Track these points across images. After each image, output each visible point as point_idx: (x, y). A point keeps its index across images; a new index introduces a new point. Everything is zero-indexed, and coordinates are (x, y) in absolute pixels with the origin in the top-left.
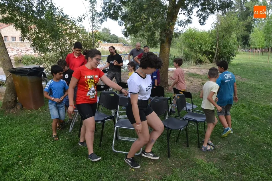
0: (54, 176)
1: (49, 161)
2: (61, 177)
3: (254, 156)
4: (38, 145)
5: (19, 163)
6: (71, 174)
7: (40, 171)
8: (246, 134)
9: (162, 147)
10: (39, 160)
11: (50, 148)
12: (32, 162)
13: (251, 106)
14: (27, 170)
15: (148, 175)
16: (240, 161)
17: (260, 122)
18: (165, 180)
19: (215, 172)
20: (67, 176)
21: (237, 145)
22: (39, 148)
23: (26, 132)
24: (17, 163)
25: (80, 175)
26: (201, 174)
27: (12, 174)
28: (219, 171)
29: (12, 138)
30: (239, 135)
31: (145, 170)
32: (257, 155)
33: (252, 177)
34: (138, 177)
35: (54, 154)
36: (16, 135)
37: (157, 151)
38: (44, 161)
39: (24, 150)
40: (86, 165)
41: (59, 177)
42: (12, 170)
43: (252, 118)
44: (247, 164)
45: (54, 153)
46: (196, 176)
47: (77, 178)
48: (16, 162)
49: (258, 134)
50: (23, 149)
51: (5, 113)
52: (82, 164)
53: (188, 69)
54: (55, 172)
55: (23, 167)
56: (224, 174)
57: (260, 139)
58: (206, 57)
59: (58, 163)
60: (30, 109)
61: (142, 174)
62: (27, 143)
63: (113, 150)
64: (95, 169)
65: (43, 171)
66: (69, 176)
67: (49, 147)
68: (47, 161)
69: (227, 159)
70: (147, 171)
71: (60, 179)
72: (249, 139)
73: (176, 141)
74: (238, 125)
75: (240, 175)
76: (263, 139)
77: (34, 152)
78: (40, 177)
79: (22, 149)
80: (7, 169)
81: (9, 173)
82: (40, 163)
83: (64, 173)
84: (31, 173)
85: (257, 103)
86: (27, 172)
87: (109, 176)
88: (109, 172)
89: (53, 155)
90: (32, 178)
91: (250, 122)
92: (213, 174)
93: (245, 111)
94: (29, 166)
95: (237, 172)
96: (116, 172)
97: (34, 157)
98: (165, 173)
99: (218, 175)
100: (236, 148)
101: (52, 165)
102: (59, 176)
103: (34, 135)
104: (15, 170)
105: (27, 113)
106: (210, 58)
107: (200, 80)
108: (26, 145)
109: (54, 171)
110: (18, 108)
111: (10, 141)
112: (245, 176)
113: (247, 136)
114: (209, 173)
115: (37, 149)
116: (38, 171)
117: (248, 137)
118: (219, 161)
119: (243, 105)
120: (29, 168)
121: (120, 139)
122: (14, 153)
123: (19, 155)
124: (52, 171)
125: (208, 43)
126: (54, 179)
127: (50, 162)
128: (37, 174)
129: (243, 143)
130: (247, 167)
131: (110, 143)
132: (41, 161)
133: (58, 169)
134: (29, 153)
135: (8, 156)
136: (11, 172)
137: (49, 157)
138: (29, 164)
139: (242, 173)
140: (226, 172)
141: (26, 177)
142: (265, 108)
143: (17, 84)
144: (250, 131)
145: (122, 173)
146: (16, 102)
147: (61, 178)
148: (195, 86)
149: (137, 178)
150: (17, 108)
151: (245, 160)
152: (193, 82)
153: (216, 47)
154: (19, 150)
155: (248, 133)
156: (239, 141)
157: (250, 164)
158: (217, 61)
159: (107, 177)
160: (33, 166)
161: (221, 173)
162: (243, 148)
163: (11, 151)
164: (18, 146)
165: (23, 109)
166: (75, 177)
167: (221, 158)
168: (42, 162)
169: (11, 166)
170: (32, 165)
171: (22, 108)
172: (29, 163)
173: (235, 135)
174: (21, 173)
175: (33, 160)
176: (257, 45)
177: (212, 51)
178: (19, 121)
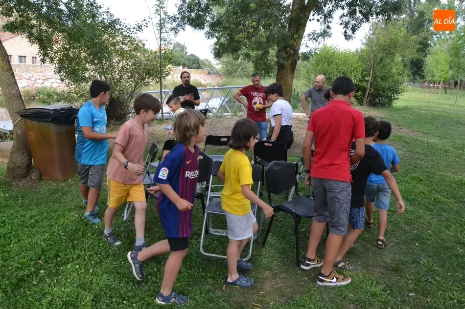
0: (101, 297)
1: (91, 270)
2: (114, 298)
3: (443, 266)
4: (71, 243)
5: (40, 273)
6: (130, 294)
7: (77, 287)
8: (425, 227)
9: (284, 249)
10: (74, 269)
11: (93, 248)
12: (62, 272)
13: (431, 179)
14: (55, 287)
15: (264, 296)
16: (419, 274)
17: (449, 206)
18: (294, 304)
19: (378, 293)
20: (124, 298)
21: (412, 246)
22: (74, 247)
23: (49, 220)
24: (37, 274)
25: (147, 296)
26: (354, 295)
27: (28, 293)
28: (384, 290)
29: (26, 229)
30: (414, 229)
31: (259, 287)
32: (447, 264)
33: (442, 300)
34: (246, 299)
35: (99, 258)
36: (32, 224)
37: (276, 254)
38: (83, 270)
39: (46, 251)
40: (156, 277)
41: (110, 299)
42: (27, 285)
43: (434, 199)
44: (432, 278)
45: (99, 256)
46: (347, 299)
47: (142, 302)
48: (34, 272)
49: (447, 228)
50: (46, 249)
51: (11, 187)
52: (150, 277)
54: (102, 291)
55: (46, 281)
56: (394, 295)
57: (451, 236)
60: (55, 180)
61: (253, 294)
62: (51, 238)
63: (201, 253)
65: (81, 288)
66: (128, 297)
67: (91, 245)
68: (87, 271)
69: (397, 270)
70: (262, 289)
71: (112, 302)
72: (431, 236)
74: (411, 211)
75: (421, 297)
76: (456, 236)
77: (65, 255)
78: (77, 299)
79: (43, 250)
80: (20, 283)
81: (22, 292)
82: (75, 274)
83: (119, 292)
84: (61, 290)
85: (441, 175)
86: (54, 290)
87: (197, 297)
88: (196, 291)
89: (98, 261)
90: (64, 299)
91: (432, 207)
92: (374, 295)
93: (421, 187)
94: (57, 280)
95: (416, 293)
96: (209, 291)
97: (65, 264)
98: (293, 294)
99: (384, 297)
100: (411, 251)
101: (96, 277)
102: (110, 297)
103: (63, 225)
104: (33, 286)
105: (50, 186)
106: (359, 96)
108: (50, 242)
109: (100, 288)
110: (33, 178)
111: (22, 235)
112: (429, 300)
113: (428, 230)
114: (367, 293)
115: (70, 249)
116: (74, 289)
117: (429, 232)
118: (383, 273)
119: (419, 178)
120: (57, 282)
121: (212, 234)
122: (30, 257)
123: (39, 259)
124: (98, 289)
126: (101, 302)
127: (94, 272)
128: (72, 293)
129: (422, 242)
130: (432, 284)
131: (195, 239)
132: (78, 270)
133: (108, 285)
134: (57, 256)
135: (20, 261)
136: (27, 289)
137: (92, 264)
138: (57, 276)
139: (424, 295)
140: (398, 293)
141: (52, 299)
142: (455, 183)
143: (32, 136)
144: (433, 221)
145: (219, 293)
146: (29, 167)
147: (114, 300)
149: (244, 302)
150: (31, 178)
151: (426, 271)
154: (39, 251)
155: (429, 226)
156: (415, 239)
157: (437, 278)
158: (369, 102)
159: (194, 299)
160: (64, 280)
161: (388, 294)
162: (423, 251)
163: (25, 252)
164: (36, 243)
165: (41, 180)
166: (137, 299)
167: (386, 268)
168: (80, 272)
169: (25, 279)
170: (62, 278)
171: (40, 178)
172: (57, 274)
173: (407, 228)
174: (45, 291)
175: (64, 269)
176: (436, 77)
177: (362, 85)
178: (35, 200)
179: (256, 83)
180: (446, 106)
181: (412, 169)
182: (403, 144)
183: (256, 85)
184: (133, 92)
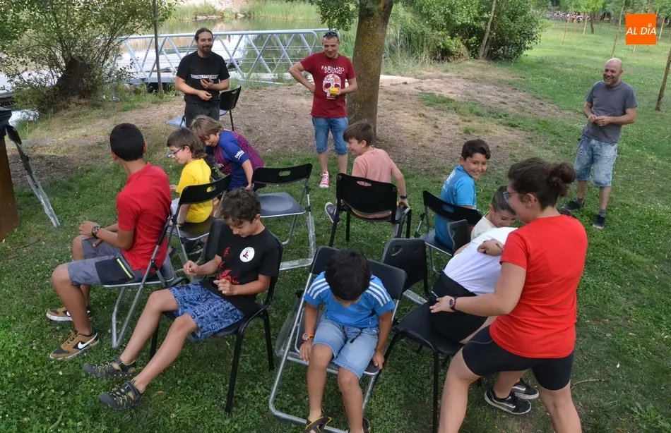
53: (415, 77)
58: (462, 41)
106: (472, 43)
107: (457, 118)
152: (440, 127)
158: (488, 53)
176: (582, 7)
177: (478, 25)
179: (330, 49)
180: (599, 58)
183: (330, 53)
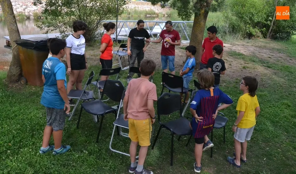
4: (32, 133)
5: (8, 152)
7: (26, 164)
9: (166, 152)
10: (29, 152)
12: (21, 153)
14: (14, 162)
21: (260, 161)
22: (32, 136)
23: (24, 115)
29: (8, 120)
30: (268, 146)
36: (12, 117)
37: (159, 155)
38: (33, 153)
39: (16, 137)
48: (5, 151)
51: (8, 88)
53: (231, 44)
54: (41, 168)
55: (10, 158)
58: (258, 29)
59: (47, 158)
60: (35, 86)
62: (21, 128)
63: (110, 149)
64: (83, 170)
65: (29, 166)
68: (36, 153)
73: (187, 145)
77: (25, 141)
78: (24, 172)
79: (13, 137)
82: (28, 155)
83: (50, 170)
84: (17, 165)
86: (13, 164)
90: (17, 171)
91: (290, 129)
93: (287, 112)
94: (17, 157)
97: (24, 147)
100: (258, 164)
101: (40, 158)
103: (31, 119)
104: (2, 160)
105: (31, 90)
106: (264, 31)
107: (242, 62)
108: (19, 131)
109: (41, 166)
110: (22, 83)
111: (5, 124)
113: (278, 148)
115: (30, 138)
116: (24, 165)
117: (279, 150)
119: (287, 104)
120: (16, 159)
121: (122, 136)
122: (5, 140)
123: (10, 142)
124: (39, 166)
125: (262, 13)
127: (40, 155)
128: (23, 168)
129: (269, 158)
132: (31, 152)
133: (45, 165)
134: (20, 141)
141: (11, 170)
146: (21, 75)
148: (234, 71)
150: (21, 83)
152: (232, 65)
153: (272, 18)
154: (11, 136)
155: (281, 145)
156: (265, 155)
158: (272, 36)
162: (267, 165)
163: (3, 137)
164: (11, 131)
165: (27, 84)
168: (31, 154)
170: (20, 157)
171: (27, 83)
172: (18, 154)
173: (263, 145)
174: (8, 164)
175: (23, 151)
177: (266, 23)
178: (19, 100)
181: (286, 96)
182: (287, 73)
184: (98, 24)
